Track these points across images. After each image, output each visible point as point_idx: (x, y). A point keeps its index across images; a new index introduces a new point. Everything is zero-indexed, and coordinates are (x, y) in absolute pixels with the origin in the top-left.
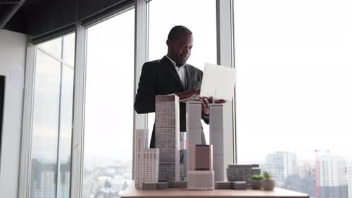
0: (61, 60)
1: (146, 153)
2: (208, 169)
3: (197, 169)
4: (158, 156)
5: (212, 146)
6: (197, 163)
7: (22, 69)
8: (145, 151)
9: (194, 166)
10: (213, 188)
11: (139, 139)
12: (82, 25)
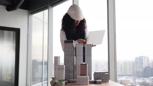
0: (43, 20)
1: (59, 67)
2: (86, 75)
3: (81, 75)
4: (64, 69)
5: (87, 64)
6: (81, 72)
7: (27, 25)
8: (58, 66)
9: (80, 74)
10: (88, 84)
11: (56, 61)
12: (51, 6)
